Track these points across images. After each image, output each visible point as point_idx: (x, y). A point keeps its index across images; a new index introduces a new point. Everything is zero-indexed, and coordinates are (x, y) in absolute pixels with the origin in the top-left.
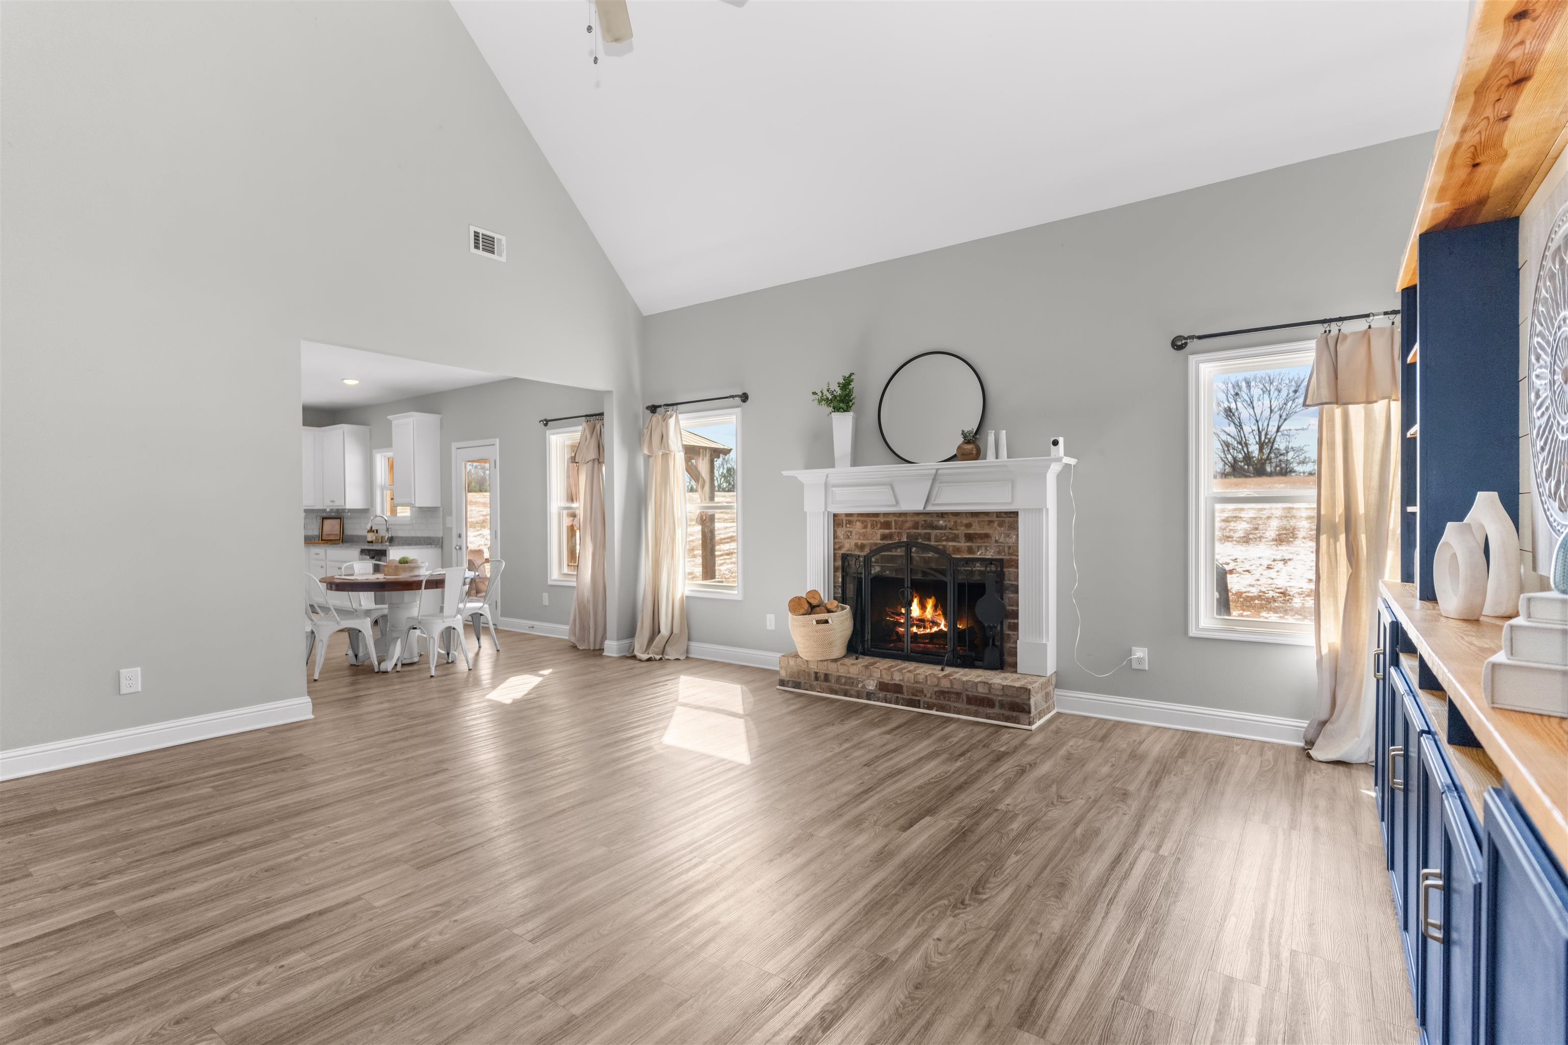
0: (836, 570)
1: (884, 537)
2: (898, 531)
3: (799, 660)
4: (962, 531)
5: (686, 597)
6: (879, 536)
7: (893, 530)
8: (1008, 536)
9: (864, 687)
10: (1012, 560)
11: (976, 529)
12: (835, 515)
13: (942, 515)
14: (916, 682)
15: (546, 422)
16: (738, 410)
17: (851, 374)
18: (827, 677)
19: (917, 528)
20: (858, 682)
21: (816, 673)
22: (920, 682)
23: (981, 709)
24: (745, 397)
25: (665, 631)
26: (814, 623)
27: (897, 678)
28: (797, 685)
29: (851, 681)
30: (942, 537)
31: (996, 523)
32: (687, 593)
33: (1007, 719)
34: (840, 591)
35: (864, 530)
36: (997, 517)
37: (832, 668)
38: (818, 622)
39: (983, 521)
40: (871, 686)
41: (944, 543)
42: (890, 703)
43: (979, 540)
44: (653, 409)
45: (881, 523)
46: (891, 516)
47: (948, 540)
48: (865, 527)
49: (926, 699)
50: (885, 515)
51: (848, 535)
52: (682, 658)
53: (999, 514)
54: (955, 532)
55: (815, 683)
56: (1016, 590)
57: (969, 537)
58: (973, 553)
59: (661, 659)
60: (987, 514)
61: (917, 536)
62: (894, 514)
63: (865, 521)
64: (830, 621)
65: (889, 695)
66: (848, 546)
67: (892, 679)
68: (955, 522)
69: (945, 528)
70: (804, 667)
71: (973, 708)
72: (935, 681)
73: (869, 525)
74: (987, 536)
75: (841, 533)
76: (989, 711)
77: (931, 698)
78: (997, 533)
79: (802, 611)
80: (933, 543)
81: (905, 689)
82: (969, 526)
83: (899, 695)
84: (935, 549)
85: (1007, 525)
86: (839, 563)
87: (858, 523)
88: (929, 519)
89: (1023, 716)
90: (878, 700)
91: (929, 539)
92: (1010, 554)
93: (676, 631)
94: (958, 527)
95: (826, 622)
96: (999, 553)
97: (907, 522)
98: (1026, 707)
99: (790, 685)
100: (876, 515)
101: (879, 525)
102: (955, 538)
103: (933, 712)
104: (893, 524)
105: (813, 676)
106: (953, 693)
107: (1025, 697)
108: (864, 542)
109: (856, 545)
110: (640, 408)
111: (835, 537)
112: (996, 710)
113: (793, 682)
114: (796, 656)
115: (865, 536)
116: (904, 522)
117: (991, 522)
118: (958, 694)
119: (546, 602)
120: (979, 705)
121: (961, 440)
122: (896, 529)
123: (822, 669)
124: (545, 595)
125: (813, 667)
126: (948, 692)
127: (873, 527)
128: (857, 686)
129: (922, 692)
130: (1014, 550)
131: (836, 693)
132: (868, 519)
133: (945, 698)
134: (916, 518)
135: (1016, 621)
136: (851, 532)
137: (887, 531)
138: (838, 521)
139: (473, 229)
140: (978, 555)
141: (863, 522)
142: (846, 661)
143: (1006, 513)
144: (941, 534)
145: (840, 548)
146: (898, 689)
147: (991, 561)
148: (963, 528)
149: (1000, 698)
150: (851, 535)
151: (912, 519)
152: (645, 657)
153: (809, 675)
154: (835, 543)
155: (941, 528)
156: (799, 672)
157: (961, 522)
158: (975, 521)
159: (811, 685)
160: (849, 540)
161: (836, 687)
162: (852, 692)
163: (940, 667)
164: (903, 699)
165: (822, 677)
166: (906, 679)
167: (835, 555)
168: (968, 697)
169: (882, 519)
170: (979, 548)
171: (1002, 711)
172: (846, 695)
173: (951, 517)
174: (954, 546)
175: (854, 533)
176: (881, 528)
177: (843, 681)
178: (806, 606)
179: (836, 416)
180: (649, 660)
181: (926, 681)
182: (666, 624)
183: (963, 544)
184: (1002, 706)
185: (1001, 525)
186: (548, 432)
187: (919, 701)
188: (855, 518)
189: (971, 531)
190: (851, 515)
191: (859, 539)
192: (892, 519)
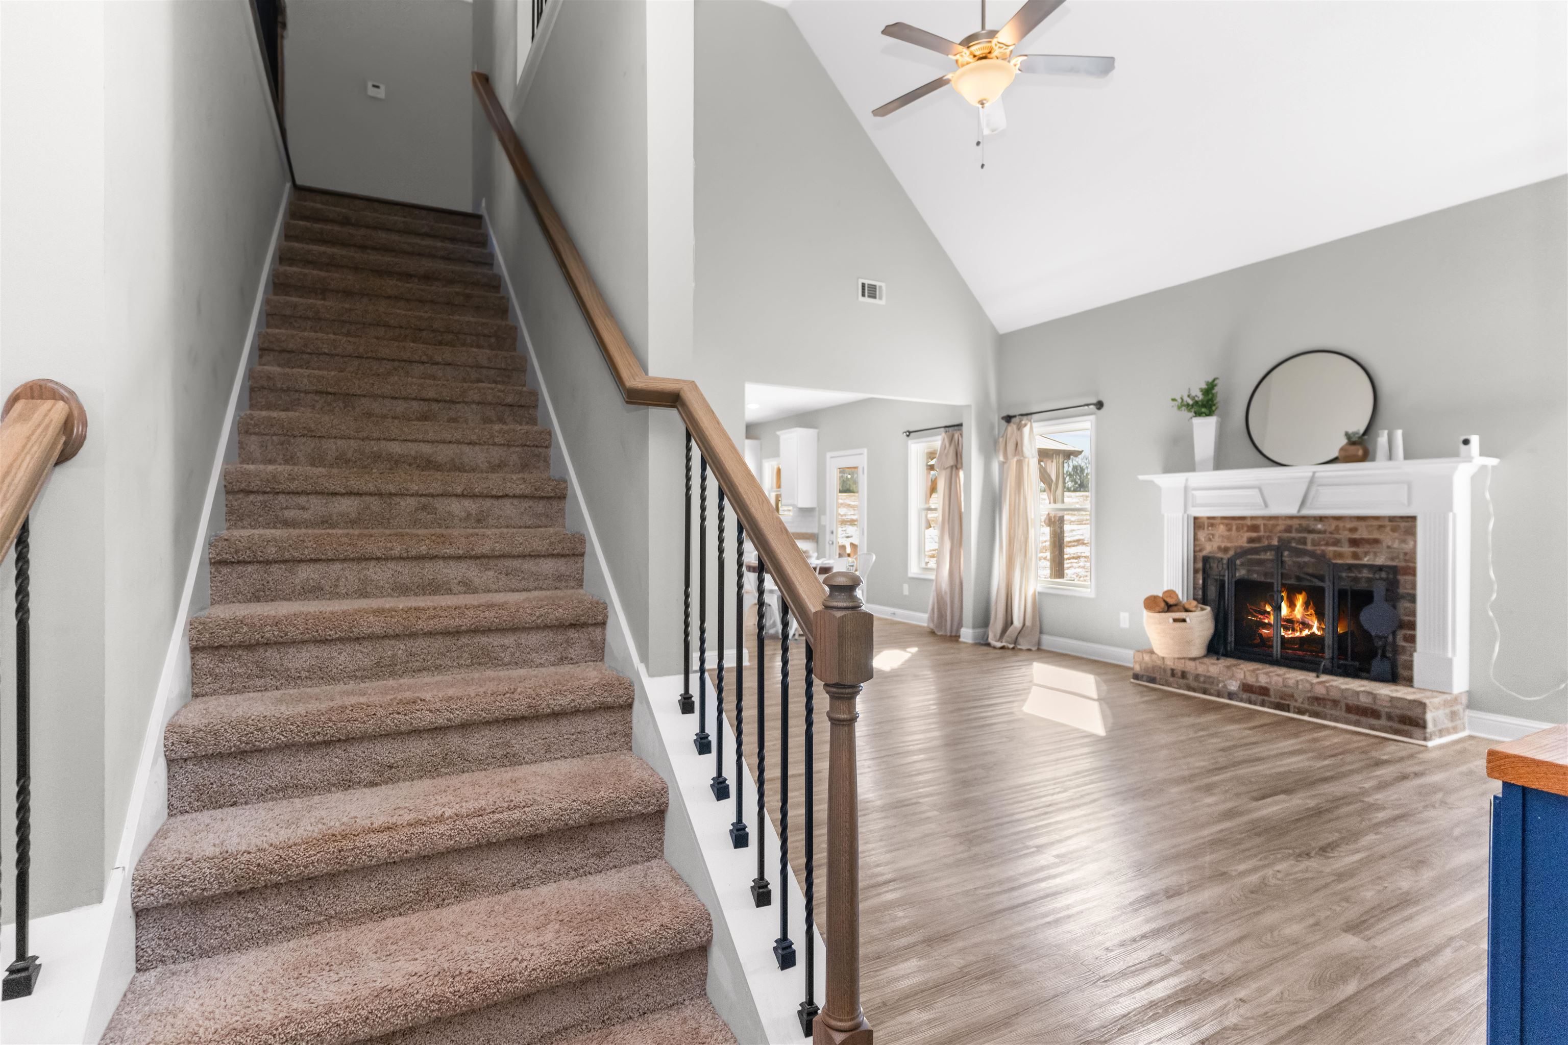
0: (1196, 571)
1: (1251, 540)
2: (1267, 534)
3: (1154, 656)
4: (1345, 535)
5: (1039, 593)
6: (1245, 539)
7: (1262, 533)
8: (1404, 541)
9: (1225, 686)
10: (1408, 568)
11: (1363, 533)
12: (1195, 518)
13: (1321, 519)
14: (1285, 686)
15: (909, 433)
16: (1092, 417)
17: (1214, 380)
18: (1184, 675)
19: (1290, 532)
20: (1219, 682)
21: (1173, 670)
22: (1289, 687)
23: (1363, 719)
24: (1100, 405)
25: (1017, 622)
26: (1171, 621)
27: (1263, 680)
28: (1152, 680)
29: (1210, 680)
30: (1320, 542)
31: (1388, 529)
32: (1039, 589)
33: (1397, 732)
34: (1200, 592)
35: (1227, 533)
36: (1390, 521)
37: (1190, 666)
38: (1175, 620)
39: (1371, 526)
40: (1233, 686)
41: (1323, 548)
42: (1255, 704)
43: (1366, 546)
44: (1008, 419)
45: (1248, 527)
46: (1260, 519)
47: (1327, 544)
48: (1230, 530)
49: (1297, 705)
50: (1252, 518)
51: (1209, 538)
52: (1034, 649)
53: (1392, 519)
54: (1337, 536)
55: (1171, 679)
56: (1413, 599)
57: (1354, 542)
58: (1360, 559)
59: (1013, 648)
60: (1377, 518)
61: (1290, 540)
62: (1263, 518)
63: (1230, 525)
64: (1188, 620)
65: (1253, 697)
66: (1209, 548)
67: (1257, 681)
68: (1337, 526)
69: (1325, 532)
70: (1159, 663)
71: (1354, 717)
72: (1308, 686)
73: (1234, 528)
74: (1376, 541)
75: (1202, 535)
76: (1373, 722)
77: (1302, 703)
78: (1389, 539)
79: (1158, 609)
80: (1309, 547)
81: (1272, 693)
82: (1354, 530)
83: (1266, 698)
84: (1312, 554)
85: (1402, 530)
86: (1200, 565)
87: (1222, 526)
88: (1304, 523)
89: (1417, 731)
90: (1241, 701)
91: (1305, 543)
92: (1406, 561)
93: (1028, 623)
94: (1341, 532)
95: (1184, 620)
96: (1392, 559)
97: (1278, 525)
98: (1421, 722)
99: (1145, 678)
100: (1243, 518)
101: (1245, 529)
102: (1337, 543)
103: (1306, 718)
104: (1262, 528)
105: (1169, 672)
106: (1329, 700)
107: (1419, 710)
108: (1229, 545)
109: (1219, 548)
110: (996, 418)
111: (1195, 539)
112: (1383, 722)
113: (1148, 677)
114: (1152, 652)
115: (1229, 538)
116: (1275, 526)
117: (1382, 527)
118: (1335, 703)
119: (906, 592)
120: (1362, 715)
121: (1344, 441)
122: (1265, 532)
123: (1179, 666)
124: (906, 587)
125: (1170, 664)
126: (1324, 699)
127: (1238, 529)
128: (1218, 685)
129: (1292, 696)
130: (1411, 556)
131: (1194, 690)
132: (1234, 522)
133: (1319, 704)
134: (1289, 522)
135: (1412, 632)
136: (1213, 535)
137: (1254, 535)
138: (1198, 524)
139: (861, 281)
140: (1366, 560)
141: (1227, 525)
142: (1206, 660)
143: (1402, 518)
144: (1319, 538)
145: (1201, 551)
146: (1264, 691)
147: (1380, 568)
148: (1346, 532)
149: (1387, 710)
150: (1213, 537)
151: (1284, 523)
152: (999, 645)
153: (1165, 670)
154: (1195, 546)
155: (1319, 532)
156: (1154, 668)
157: (1344, 527)
158: (1361, 525)
159: (1166, 681)
160: (1211, 543)
161: (1194, 684)
162: (1212, 691)
163: (1314, 674)
164: (1271, 702)
165: (1179, 674)
166: (1273, 683)
167: (1195, 557)
168: (1347, 706)
169: (1249, 522)
170: (1366, 554)
171: (1390, 724)
172: (1205, 693)
173: (1331, 520)
174: (1335, 551)
175: (1217, 536)
176: (1247, 532)
177: (1202, 679)
178: (1163, 605)
179: (1198, 422)
180: (1003, 648)
181: (1298, 685)
182: (1019, 617)
183: (1346, 549)
184: (1390, 717)
185: (1394, 530)
186: (910, 442)
187: (1288, 705)
188: (1218, 521)
189: (1356, 536)
190: (1213, 518)
191: (1222, 542)
192: (1261, 523)
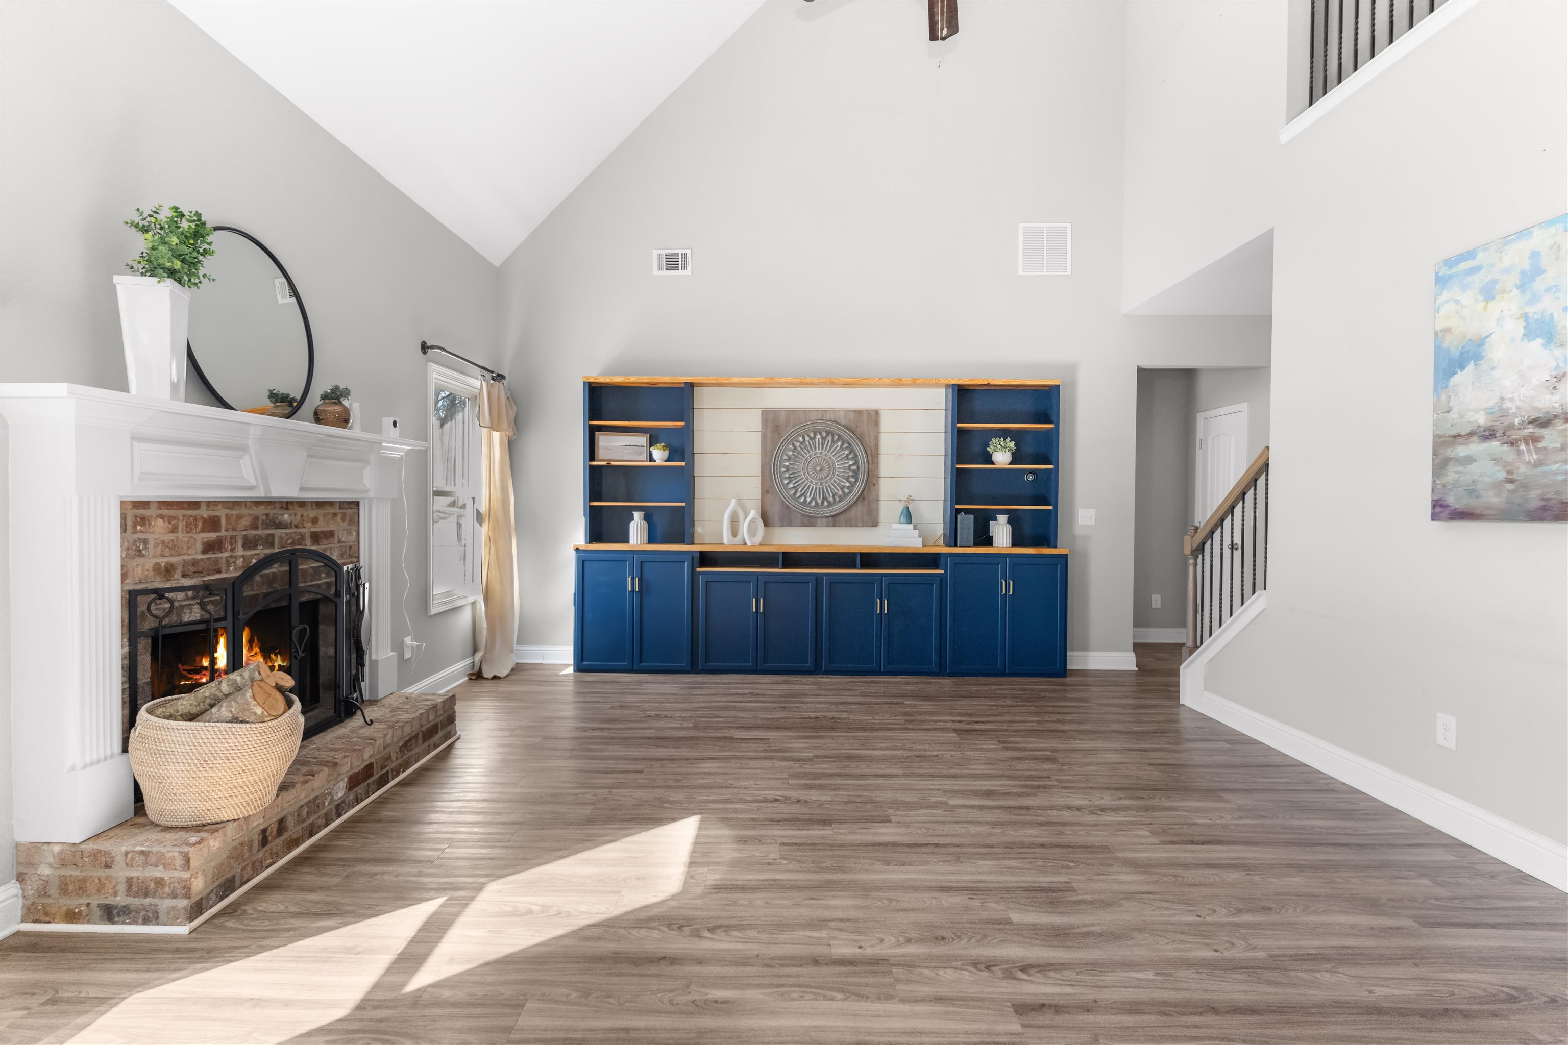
1: (209, 547)
2: (230, 533)
4: (308, 528)
6: (199, 547)
7: (223, 533)
8: (349, 533)
9: (331, 798)
11: (321, 525)
12: (124, 503)
19: (257, 528)
21: (264, 832)
22: (389, 745)
23: (432, 741)
27: (368, 755)
28: (228, 886)
30: (287, 540)
31: (339, 516)
35: (172, 536)
36: (340, 508)
39: (328, 514)
40: (340, 791)
41: (290, 549)
42: (362, 800)
43: (325, 541)
45: (205, 521)
46: (220, 506)
47: (293, 543)
48: (174, 530)
49: (395, 764)
50: (210, 504)
51: (139, 551)
53: (341, 505)
54: (302, 530)
55: (260, 854)
57: (315, 538)
60: (331, 504)
62: (226, 504)
63: (174, 518)
65: (360, 789)
67: (364, 761)
68: (302, 516)
70: (240, 836)
71: (427, 744)
72: (400, 733)
73: (182, 525)
74: (331, 534)
75: (132, 542)
77: (397, 759)
78: (338, 529)
80: (275, 549)
81: (376, 767)
82: (315, 521)
83: (370, 780)
85: (348, 518)
87: (160, 522)
88: (270, 511)
90: (350, 807)
91: (273, 544)
100: (194, 505)
101: (200, 525)
102: (301, 540)
104: (223, 521)
108: (173, 560)
109: (157, 568)
115: (173, 547)
117: (335, 515)
122: (226, 530)
123: (272, 816)
127: (189, 528)
128: (324, 805)
129: (391, 756)
130: (355, 550)
131: (297, 842)
134: (256, 511)
136: (145, 542)
137: (213, 536)
141: (170, 519)
143: (347, 503)
144: (286, 534)
146: (368, 770)
148: (309, 524)
150: (146, 548)
151: (250, 512)
156: (230, 857)
157: (307, 516)
158: (318, 513)
160: (141, 560)
161: (298, 828)
162: (320, 822)
164: (374, 783)
168: (423, 734)
169: (204, 513)
172: (311, 835)
175: (151, 545)
176: (203, 531)
177: (304, 813)
181: (394, 738)
185: (343, 519)
188: (151, 512)
189: (317, 529)
190: (145, 504)
191: (162, 556)
192: (222, 513)
